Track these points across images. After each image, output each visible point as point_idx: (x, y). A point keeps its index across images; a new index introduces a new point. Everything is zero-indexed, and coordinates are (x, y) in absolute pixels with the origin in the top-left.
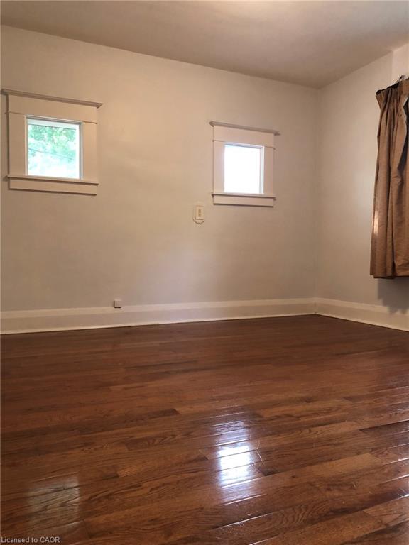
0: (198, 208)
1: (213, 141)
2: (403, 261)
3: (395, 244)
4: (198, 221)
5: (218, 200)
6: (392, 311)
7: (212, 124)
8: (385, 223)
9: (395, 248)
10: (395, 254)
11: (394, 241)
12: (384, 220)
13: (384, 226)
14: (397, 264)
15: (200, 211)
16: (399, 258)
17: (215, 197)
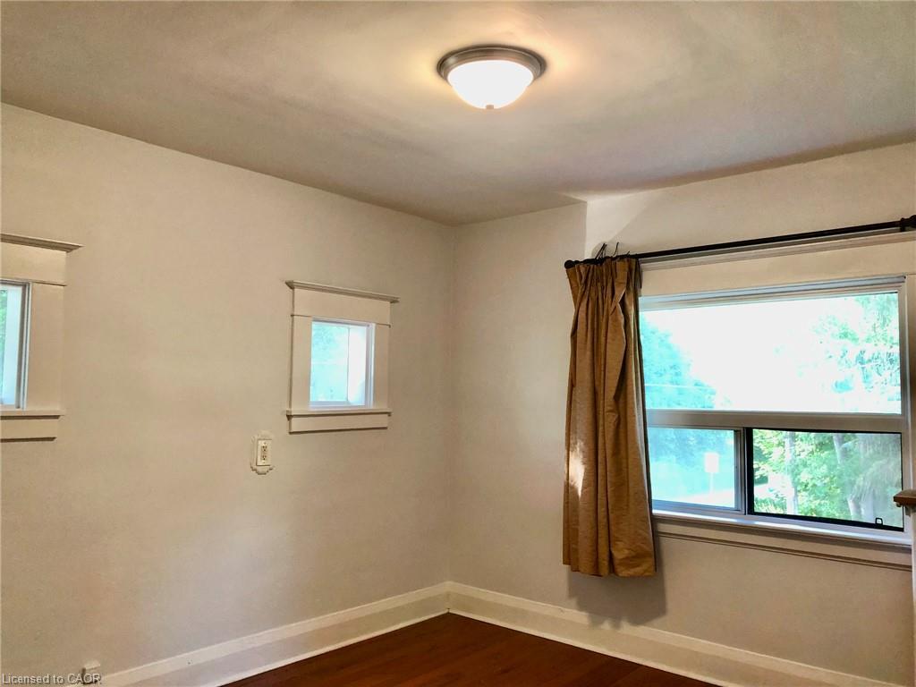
0: (262, 443)
1: (292, 316)
2: (626, 552)
3: (612, 522)
4: (260, 469)
5: (297, 424)
6: (595, 623)
7: (291, 285)
8: (592, 484)
9: (612, 528)
10: (612, 539)
11: (611, 516)
12: (592, 479)
13: (592, 488)
14: (618, 555)
15: (264, 448)
16: (620, 545)
17: (293, 419)
